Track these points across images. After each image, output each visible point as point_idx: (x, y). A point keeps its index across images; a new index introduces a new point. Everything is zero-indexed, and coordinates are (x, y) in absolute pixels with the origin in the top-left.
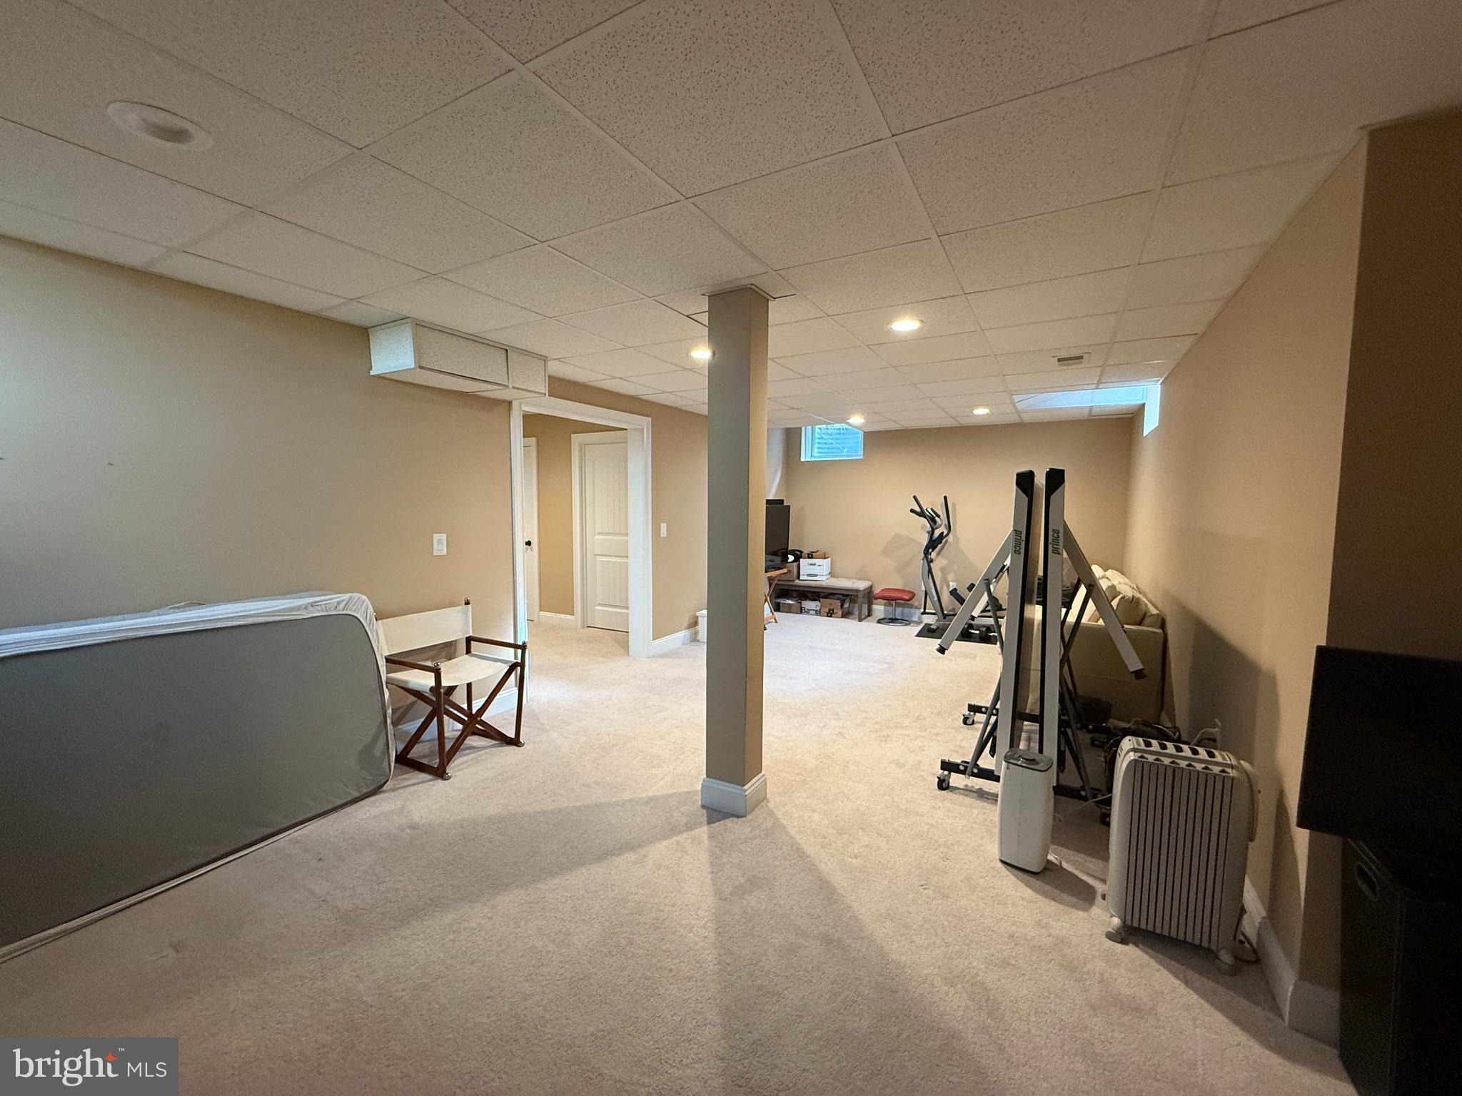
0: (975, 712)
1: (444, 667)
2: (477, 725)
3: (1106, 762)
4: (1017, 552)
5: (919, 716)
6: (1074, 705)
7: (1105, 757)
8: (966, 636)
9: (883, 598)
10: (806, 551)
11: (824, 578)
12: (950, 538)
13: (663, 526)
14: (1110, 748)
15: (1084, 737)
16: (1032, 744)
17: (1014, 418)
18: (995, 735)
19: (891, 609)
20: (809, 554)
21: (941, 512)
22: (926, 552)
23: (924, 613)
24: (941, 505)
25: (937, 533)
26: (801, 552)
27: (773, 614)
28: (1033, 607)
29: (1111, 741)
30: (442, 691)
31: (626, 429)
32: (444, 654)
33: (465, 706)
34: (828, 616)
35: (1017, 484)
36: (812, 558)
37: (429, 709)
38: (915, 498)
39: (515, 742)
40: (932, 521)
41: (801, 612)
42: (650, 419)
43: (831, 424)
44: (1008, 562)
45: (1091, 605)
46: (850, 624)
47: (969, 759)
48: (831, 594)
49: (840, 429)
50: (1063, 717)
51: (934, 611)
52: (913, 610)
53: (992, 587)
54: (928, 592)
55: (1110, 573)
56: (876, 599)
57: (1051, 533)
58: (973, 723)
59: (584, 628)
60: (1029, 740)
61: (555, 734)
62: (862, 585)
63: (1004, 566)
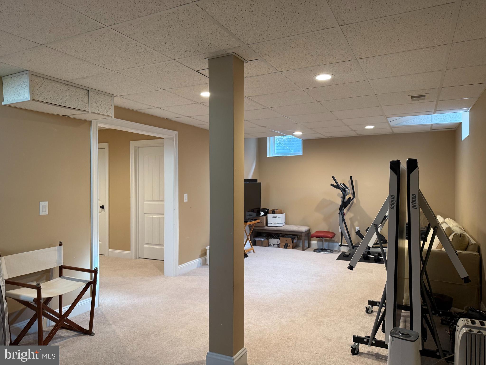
0: (373, 305)
1: (43, 286)
2: (64, 322)
3: (450, 334)
4: (392, 208)
5: (340, 308)
6: (430, 300)
7: (450, 331)
8: (366, 258)
9: (317, 237)
10: (271, 209)
11: (282, 225)
12: (355, 201)
13: (186, 195)
14: (453, 325)
15: (437, 319)
16: (407, 324)
17: (389, 131)
18: (384, 319)
19: (321, 243)
20: (272, 211)
21: (348, 185)
22: (341, 209)
23: (341, 245)
24: (349, 181)
25: (347, 198)
26: (268, 210)
27: (252, 247)
28: (403, 241)
29: (453, 321)
30: (42, 301)
31: (163, 138)
32: (45, 277)
33: (57, 311)
34: (284, 248)
35: (390, 168)
36: (274, 213)
37: (34, 312)
38: (333, 177)
39: (89, 332)
40: (344, 190)
41: (269, 246)
42: (177, 132)
43: (284, 135)
44: (387, 214)
45: (437, 240)
46: (297, 253)
47: (369, 334)
48: (286, 234)
49: (289, 138)
50: (424, 307)
51: (347, 244)
52: (335, 244)
53: (379, 229)
54: (343, 233)
55: (447, 220)
56: (313, 237)
57: (411, 196)
58: (372, 312)
59: (136, 258)
60: (405, 322)
61: (116, 327)
62: (304, 229)
63: (385, 217)
